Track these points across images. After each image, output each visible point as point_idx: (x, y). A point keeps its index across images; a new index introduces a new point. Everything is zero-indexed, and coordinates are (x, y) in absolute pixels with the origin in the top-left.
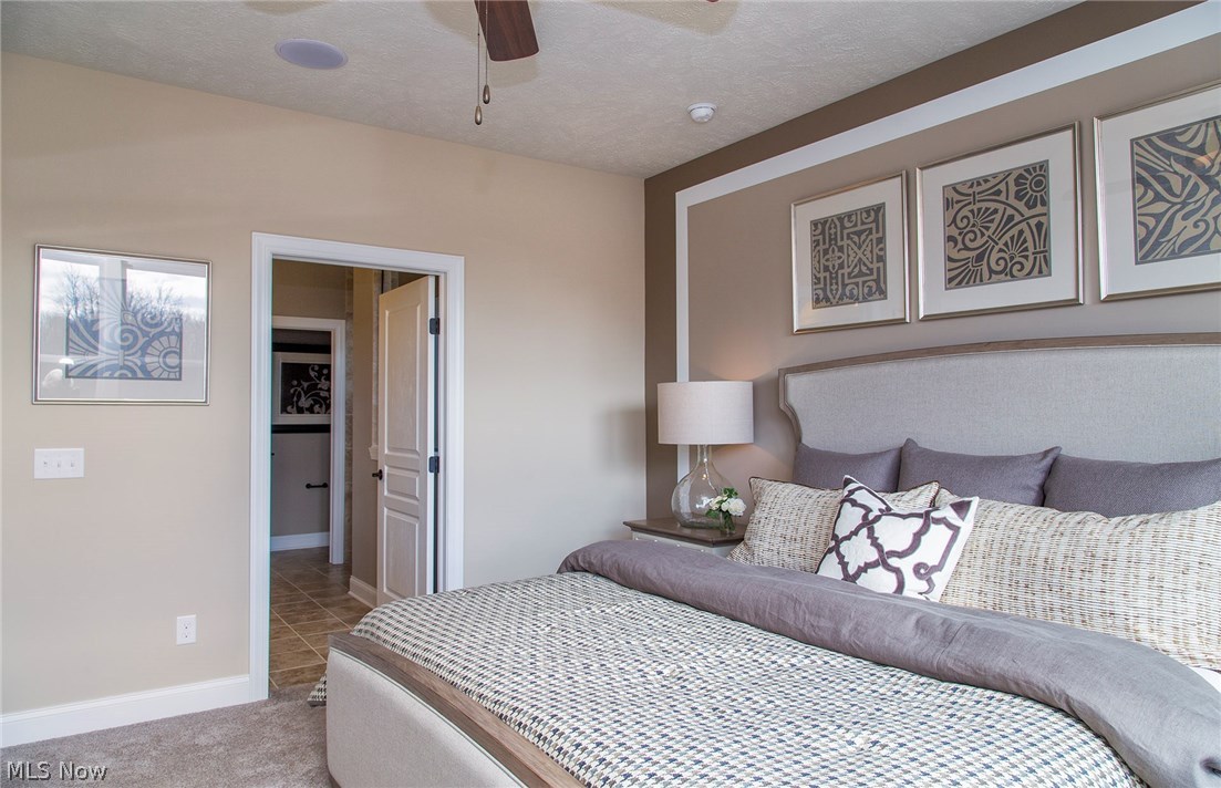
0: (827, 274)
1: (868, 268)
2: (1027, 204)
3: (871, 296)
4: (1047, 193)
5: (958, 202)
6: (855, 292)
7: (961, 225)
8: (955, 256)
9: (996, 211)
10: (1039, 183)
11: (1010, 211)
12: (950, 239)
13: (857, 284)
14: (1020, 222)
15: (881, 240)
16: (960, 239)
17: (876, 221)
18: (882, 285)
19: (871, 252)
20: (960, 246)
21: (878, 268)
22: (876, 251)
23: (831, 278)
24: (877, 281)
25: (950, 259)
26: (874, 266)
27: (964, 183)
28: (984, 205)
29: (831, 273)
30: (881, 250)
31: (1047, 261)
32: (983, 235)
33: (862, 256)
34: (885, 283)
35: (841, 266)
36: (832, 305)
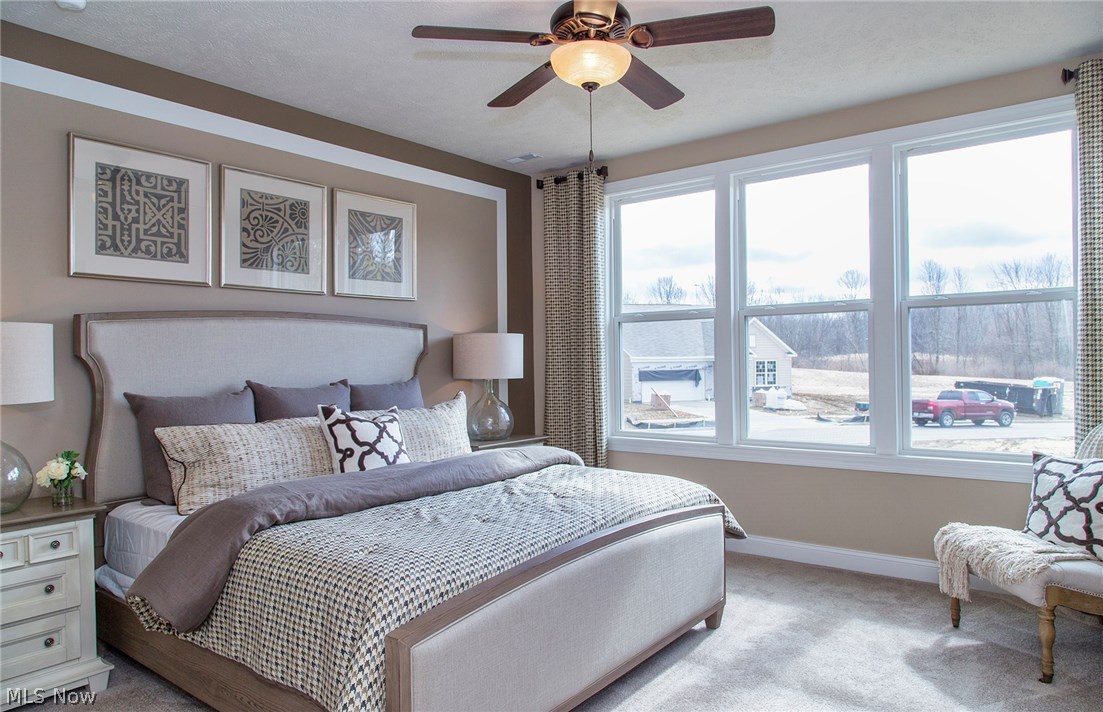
0: (118, 224)
1: (168, 231)
2: (296, 224)
3: (171, 256)
4: (308, 222)
5: (251, 205)
6: (153, 249)
7: (254, 223)
8: (250, 244)
9: (277, 222)
10: (303, 214)
11: (286, 225)
12: (244, 230)
13: (155, 243)
14: (291, 235)
15: (183, 210)
16: (252, 232)
17: (178, 191)
18: (183, 249)
19: (172, 217)
20: (252, 237)
21: (179, 235)
22: (177, 218)
23: (122, 229)
24: (178, 245)
25: (244, 245)
26: (176, 231)
27: (257, 193)
28: (270, 215)
29: (122, 224)
30: (183, 219)
31: (306, 264)
32: (268, 235)
33: (162, 219)
34: (187, 248)
35: (136, 220)
36: (122, 255)
